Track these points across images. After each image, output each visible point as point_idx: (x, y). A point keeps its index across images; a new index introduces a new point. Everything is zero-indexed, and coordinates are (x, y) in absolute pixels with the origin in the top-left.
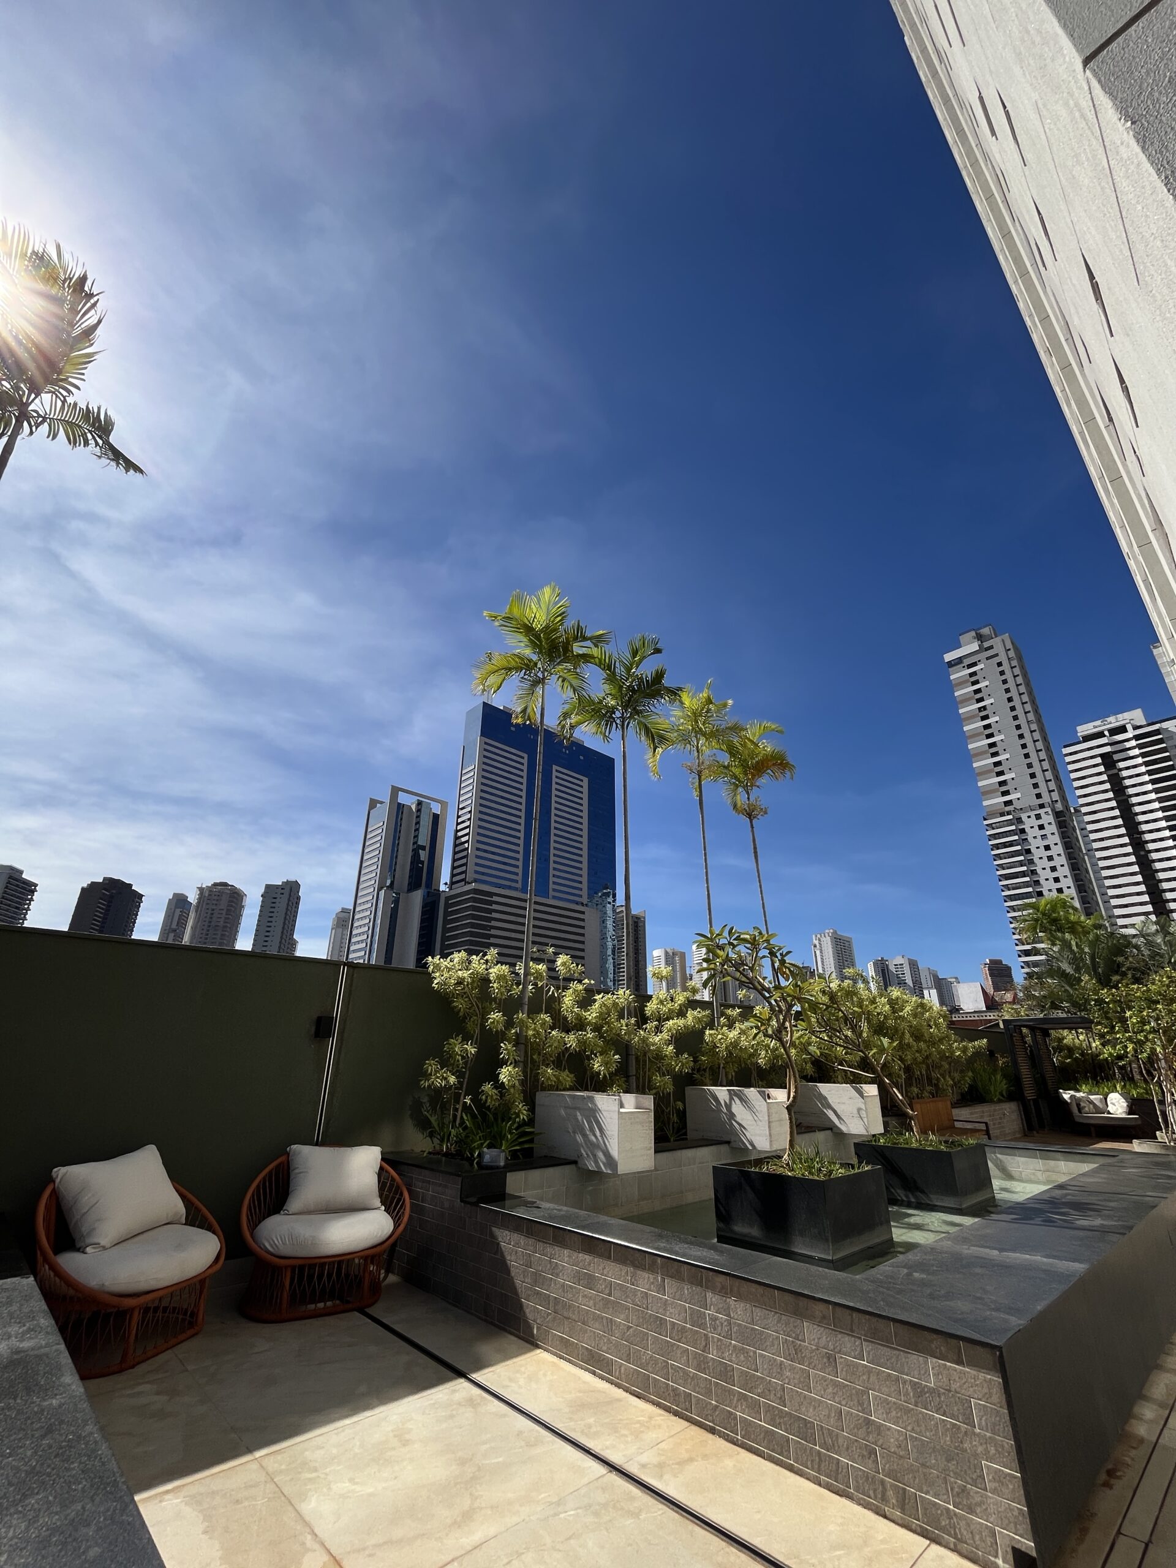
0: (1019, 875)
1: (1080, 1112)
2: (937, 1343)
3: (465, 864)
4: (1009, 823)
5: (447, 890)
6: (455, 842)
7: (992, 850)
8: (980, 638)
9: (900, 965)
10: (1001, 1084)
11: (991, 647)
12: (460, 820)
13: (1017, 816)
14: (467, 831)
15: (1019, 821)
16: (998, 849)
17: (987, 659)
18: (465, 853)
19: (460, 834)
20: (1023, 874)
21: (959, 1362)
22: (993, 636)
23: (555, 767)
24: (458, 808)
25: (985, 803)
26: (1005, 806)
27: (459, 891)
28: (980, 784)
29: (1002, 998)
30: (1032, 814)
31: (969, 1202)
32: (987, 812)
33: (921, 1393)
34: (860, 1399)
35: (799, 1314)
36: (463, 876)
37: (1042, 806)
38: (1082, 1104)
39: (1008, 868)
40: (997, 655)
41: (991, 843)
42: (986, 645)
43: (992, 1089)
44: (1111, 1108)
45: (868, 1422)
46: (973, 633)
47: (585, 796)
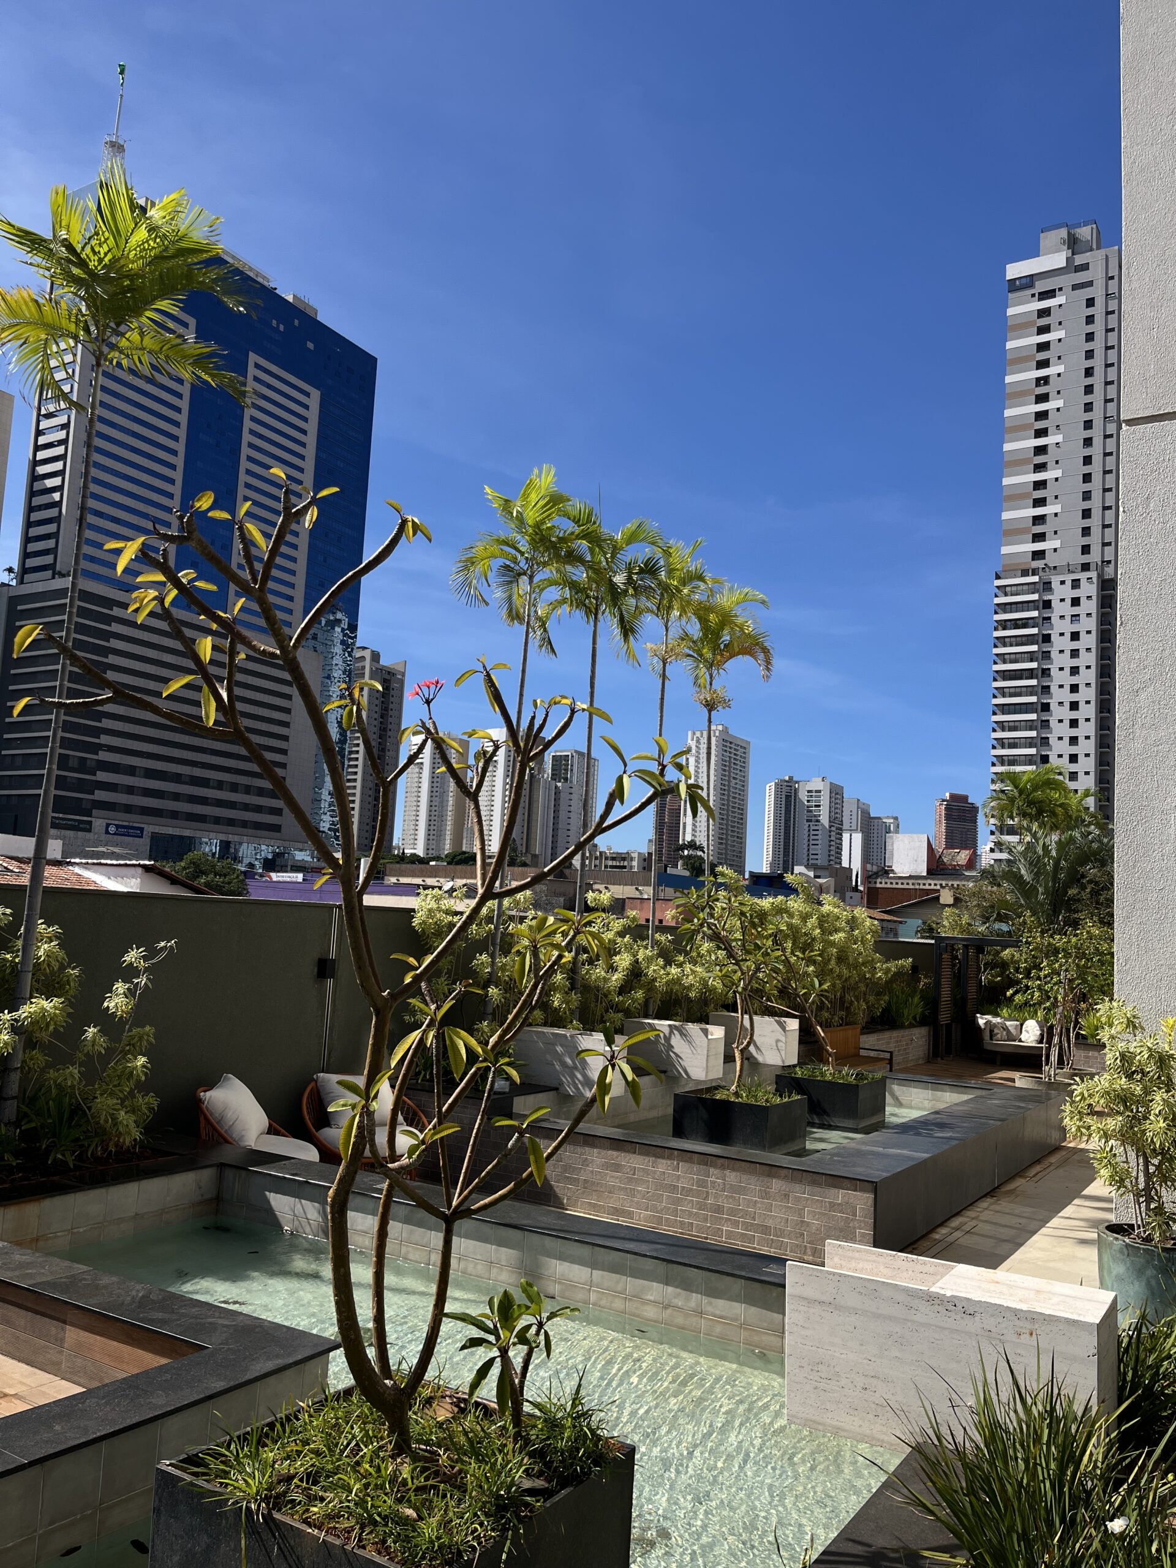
0: (1025, 674)
1: (991, 1039)
2: (847, 1183)
3: (55, 535)
4: (1032, 588)
5: (14, 583)
6: (32, 486)
7: (996, 629)
8: (1073, 244)
9: (817, 791)
10: (916, 1006)
11: (1085, 267)
12: (42, 440)
13: (1046, 579)
14: (58, 466)
15: (1047, 586)
16: (1004, 629)
17: (1075, 287)
18: (53, 513)
19: (42, 470)
20: (1030, 674)
21: (855, 1190)
22: (1094, 246)
23: (253, 357)
24: (39, 415)
25: (1005, 550)
26: (1033, 559)
27: (40, 587)
28: (1005, 516)
29: (952, 860)
30: (1069, 578)
31: (863, 1124)
32: (1004, 566)
33: (832, 1206)
34: (800, 1213)
35: (770, 1175)
36: (48, 559)
37: (1085, 567)
38: (996, 1031)
39: (1012, 662)
40: (1090, 284)
41: (997, 617)
42: (1079, 260)
43: (906, 1012)
44: (1023, 1037)
45: (802, 1222)
46: (1063, 233)
47: (312, 427)
